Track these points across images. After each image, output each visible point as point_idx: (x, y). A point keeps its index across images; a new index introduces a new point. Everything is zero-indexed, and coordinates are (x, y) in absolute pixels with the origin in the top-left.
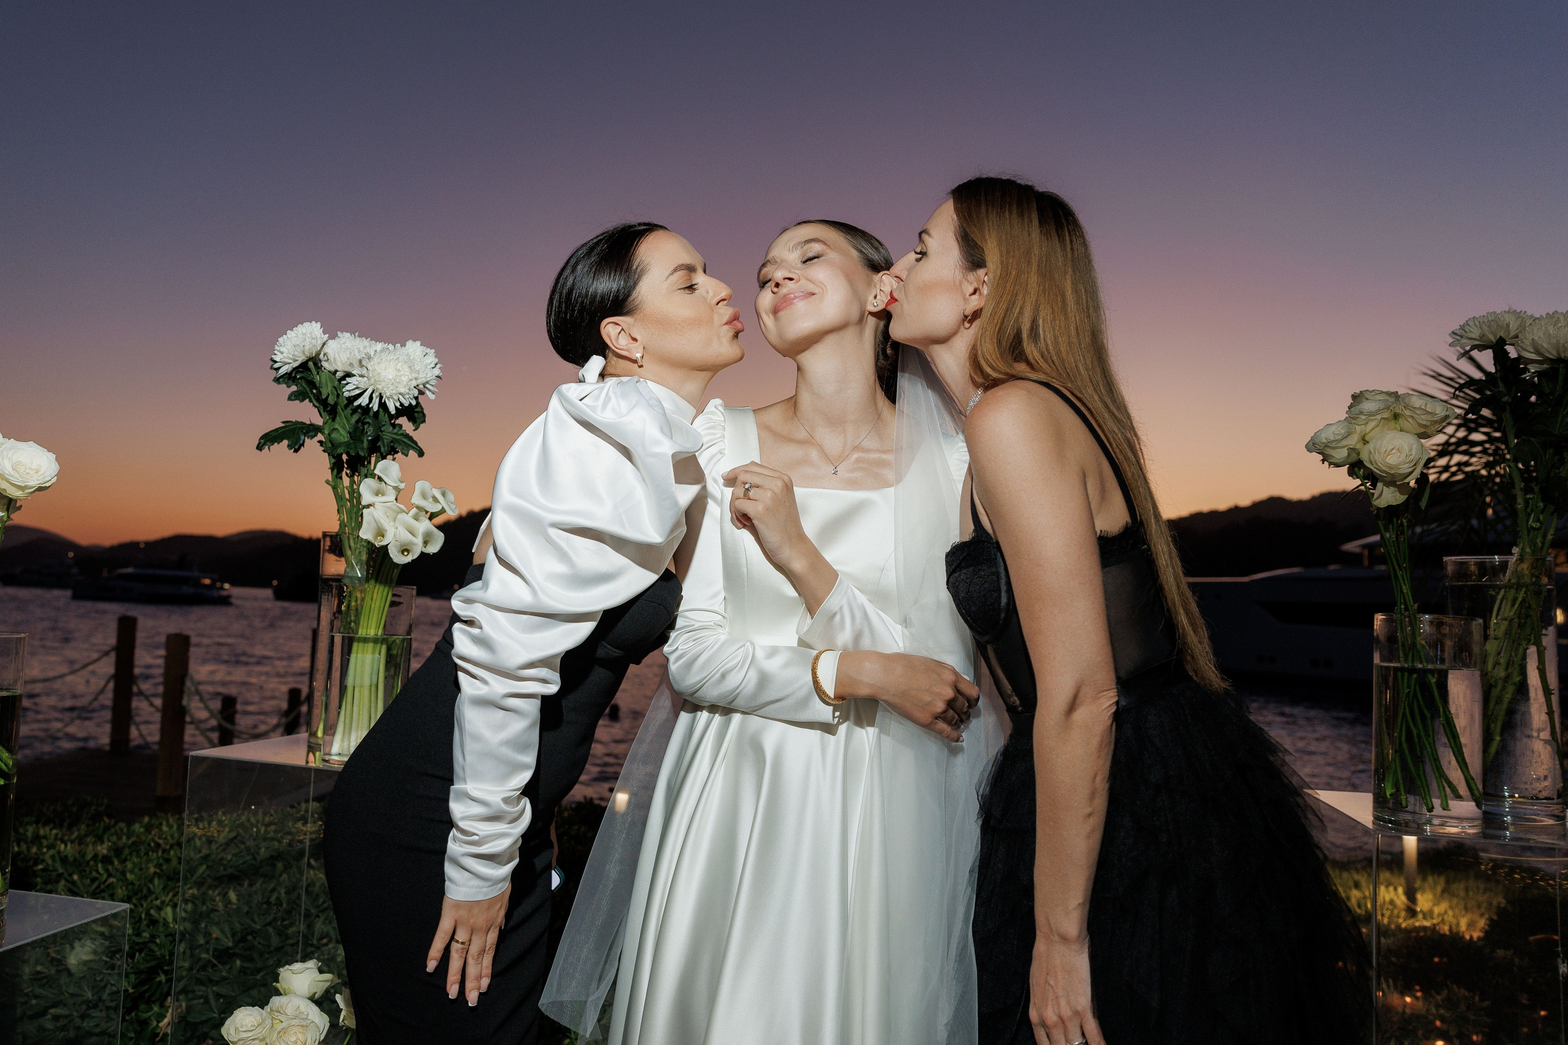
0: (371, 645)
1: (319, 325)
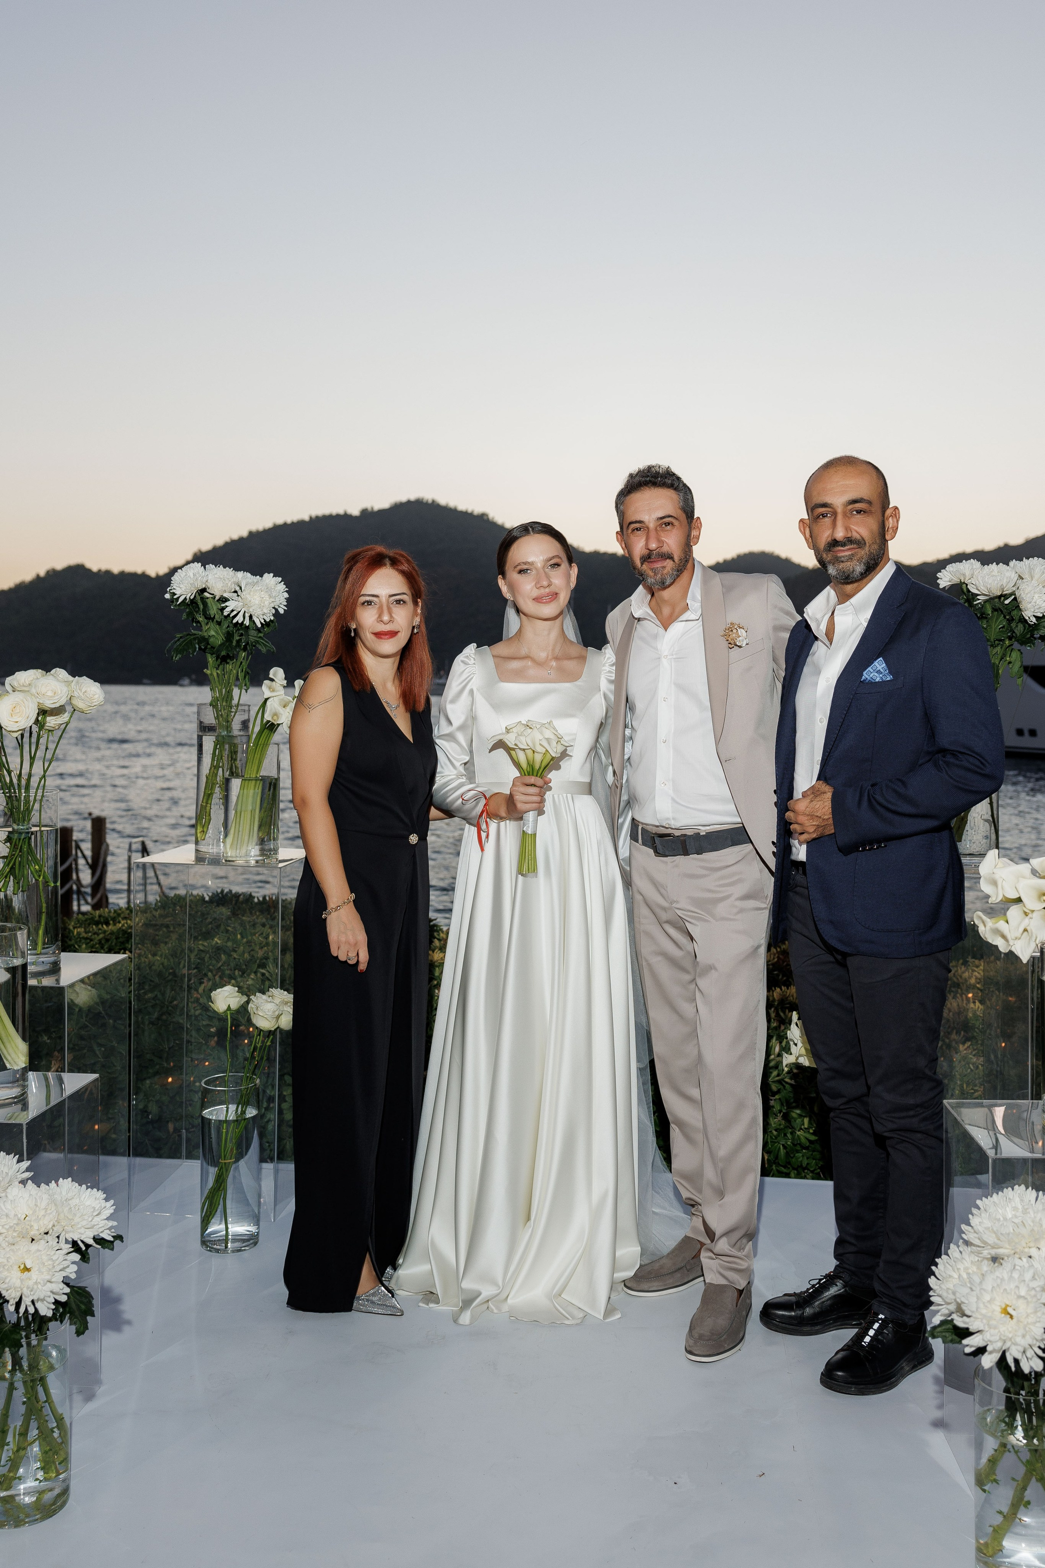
0: (254, 782)
1: (200, 564)
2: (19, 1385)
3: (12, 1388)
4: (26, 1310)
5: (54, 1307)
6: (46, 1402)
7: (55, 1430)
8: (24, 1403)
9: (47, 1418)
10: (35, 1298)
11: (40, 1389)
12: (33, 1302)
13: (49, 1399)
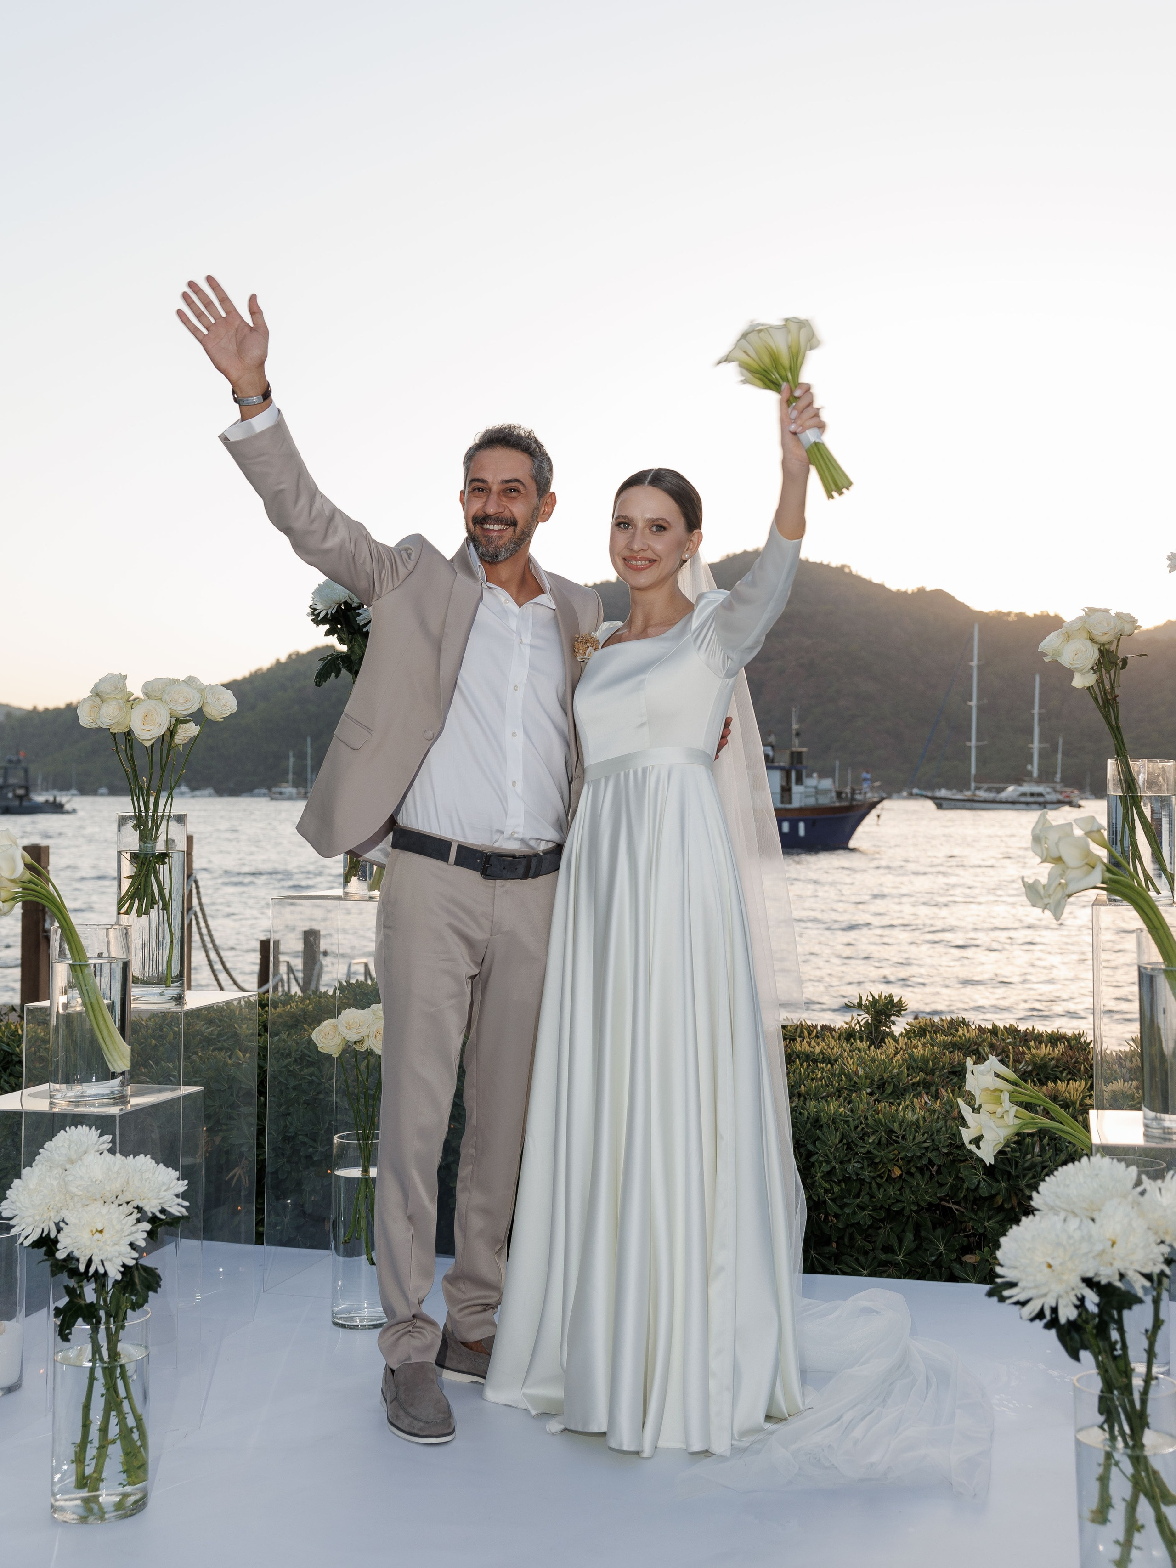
2: (99, 1373)
3: (92, 1379)
4: (96, 1271)
5: (122, 1269)
6: (125, 1398)
7: (135, 1430)
8: (102, 1395)
9: (127, 1416)
10: (103, 1258)
11: (120, 1383)
12: (102, 1261)
13: (128, 1397)
